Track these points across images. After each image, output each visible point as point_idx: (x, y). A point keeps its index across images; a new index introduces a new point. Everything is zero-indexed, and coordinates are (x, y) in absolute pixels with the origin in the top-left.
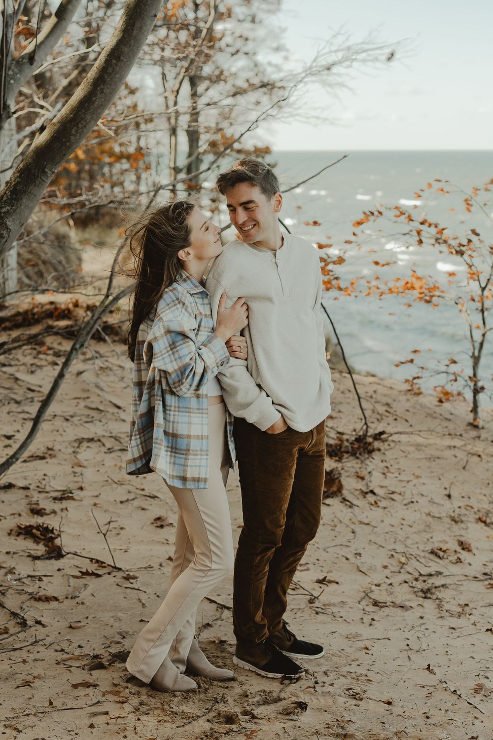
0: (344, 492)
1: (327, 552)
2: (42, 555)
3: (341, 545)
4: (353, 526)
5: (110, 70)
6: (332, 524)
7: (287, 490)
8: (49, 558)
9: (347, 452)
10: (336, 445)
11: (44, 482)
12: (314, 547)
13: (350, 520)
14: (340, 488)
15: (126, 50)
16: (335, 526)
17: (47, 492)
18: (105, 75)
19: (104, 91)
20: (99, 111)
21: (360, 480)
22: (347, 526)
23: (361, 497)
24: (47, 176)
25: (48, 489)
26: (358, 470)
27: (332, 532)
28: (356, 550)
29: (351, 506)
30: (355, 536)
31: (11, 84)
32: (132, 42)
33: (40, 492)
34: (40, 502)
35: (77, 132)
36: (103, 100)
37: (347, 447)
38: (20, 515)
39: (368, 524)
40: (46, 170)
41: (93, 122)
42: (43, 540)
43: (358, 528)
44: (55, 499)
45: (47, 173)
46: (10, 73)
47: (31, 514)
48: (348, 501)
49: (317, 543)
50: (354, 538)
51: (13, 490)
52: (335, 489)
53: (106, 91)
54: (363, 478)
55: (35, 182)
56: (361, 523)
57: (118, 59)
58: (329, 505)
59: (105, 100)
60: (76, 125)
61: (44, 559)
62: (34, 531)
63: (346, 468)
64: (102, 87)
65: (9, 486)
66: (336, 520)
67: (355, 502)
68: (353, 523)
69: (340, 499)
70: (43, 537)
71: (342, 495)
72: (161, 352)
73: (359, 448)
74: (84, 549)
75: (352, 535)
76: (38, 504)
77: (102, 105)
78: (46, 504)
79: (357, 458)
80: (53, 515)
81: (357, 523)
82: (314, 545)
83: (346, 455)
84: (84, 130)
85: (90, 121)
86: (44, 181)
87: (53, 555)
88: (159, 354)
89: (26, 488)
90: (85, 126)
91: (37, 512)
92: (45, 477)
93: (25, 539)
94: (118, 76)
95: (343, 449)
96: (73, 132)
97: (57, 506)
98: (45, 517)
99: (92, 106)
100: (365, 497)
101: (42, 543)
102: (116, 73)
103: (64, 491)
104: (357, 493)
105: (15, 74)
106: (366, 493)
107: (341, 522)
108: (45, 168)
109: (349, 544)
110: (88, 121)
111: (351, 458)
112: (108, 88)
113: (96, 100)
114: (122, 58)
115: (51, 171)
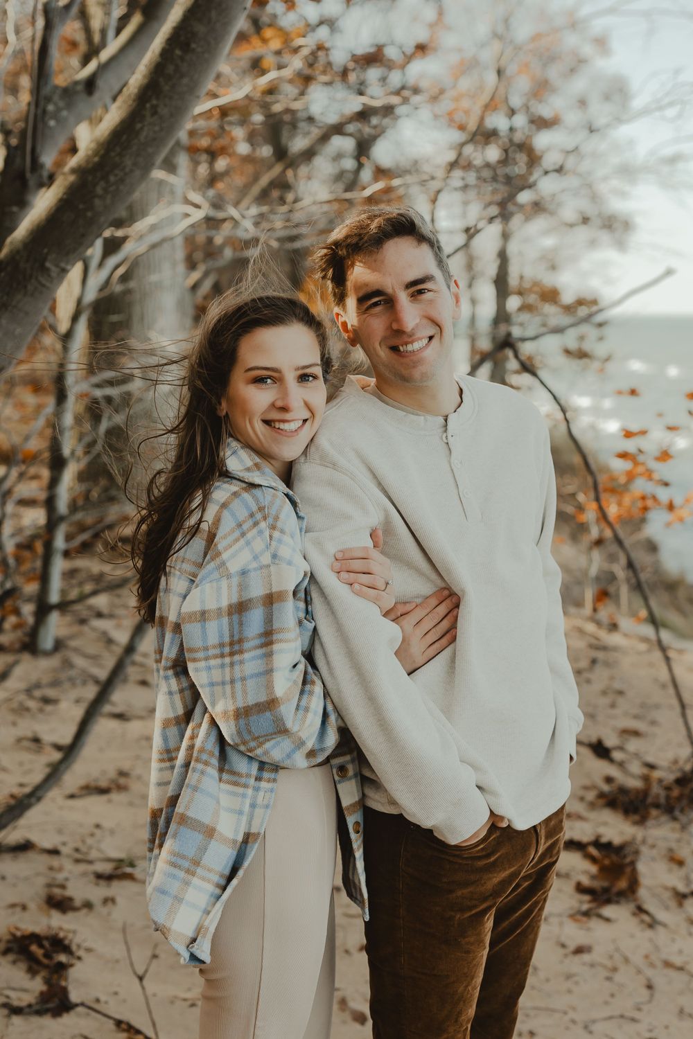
0: (642, 893)
1: (591, 1032)
2: (30, 1006)
3: (622, 1016)
4: (649, 972)
5: (170, 69)
6: (609, 964)
7: (472, 978)
8: (39, 1013)
9: (657, 806)
10: (637, 791)
11: (90, 841)
12: (567, 1018)
13: (647, 957)
14: (634, 884)
15: (200, 29)
16: (615, 969)
17: (90, 862)
18: (161, 80)
19: (159, 110)
20: (150, 150)
21: (675, 867)
22: (639, 972)
23: (673, 904)
24: (49, 276)
25: (94, 854)
26: (674, 845)
27: (607, 984)
28: (650, 1031)
29: (653, 924)
30: (652, 996)
31: (50, 128)
32: (213, 14)
33: (78, 861)
34: (70, 885)
35: (106, 190)
36: (157, 128)
37: (658, 796)
38: (24, 908)
39: (681, 969)
40: (48, 264)
41: (138, 173)
42: (46, 967)
43: (660, 978)
44: (99, 876)
45: (48, 270)
46: (51, 108)
47: (45, 907)
48: (646, 912)
49: (574, 1009)
50: (650, 1001)
51: (31, 855)
52: (623, 884)
53: (163, 111)
54: (681, 863)
55: (25, 287)
56: (668, 964)
57: (186, 47)
58: (608, 920)
59: (162, 129)
60: (105, 178)
61: (30, 1014)
62: (34, 948)
63: (650, 841)
64: (154, 102)
65: (25, 847)
66: (617, 956)
67: (661, 915)
68: (652, 965)
69: (632, 906)
70: (45, 961)
71: (635, 900)
72: (206, 649)
73: (679, 798)
74: (116, 993)
75: (645, 993)
76: (63, 887)
77: (154, 139)
78: (79, 890)
79: (675, 819)
80: (84, 911)
81: (659, 964)
82: (565, 1013)
83: (654, 812)
84: (121, 187)
85: (132, 171)
86: (43, 286)
87: (50, 1005)
88: (201, 655)
89: (54, 852)
90: (122, 180)
91: (60, 904)
92: (97, 832)
93: (14, 962)
94: (185, 81)
95: (650, 800)
96: (99, 190)
97: (96, 893)
98: (70, 915)
99: (136, 141)
100: (680, 905)
101: (43, 973)
102: (182, 76)
103: (121, 861)
104: (667, 895)
105: (59, 110)
106: (684, 896)
107: (627, 960)
108: (45, 259)
109: (637, 1015)
110: (127, 170)
111: (664, 818)
112: (165, 105)
113: (142, 128)
114: (193, 46)
115: (57, 266)
